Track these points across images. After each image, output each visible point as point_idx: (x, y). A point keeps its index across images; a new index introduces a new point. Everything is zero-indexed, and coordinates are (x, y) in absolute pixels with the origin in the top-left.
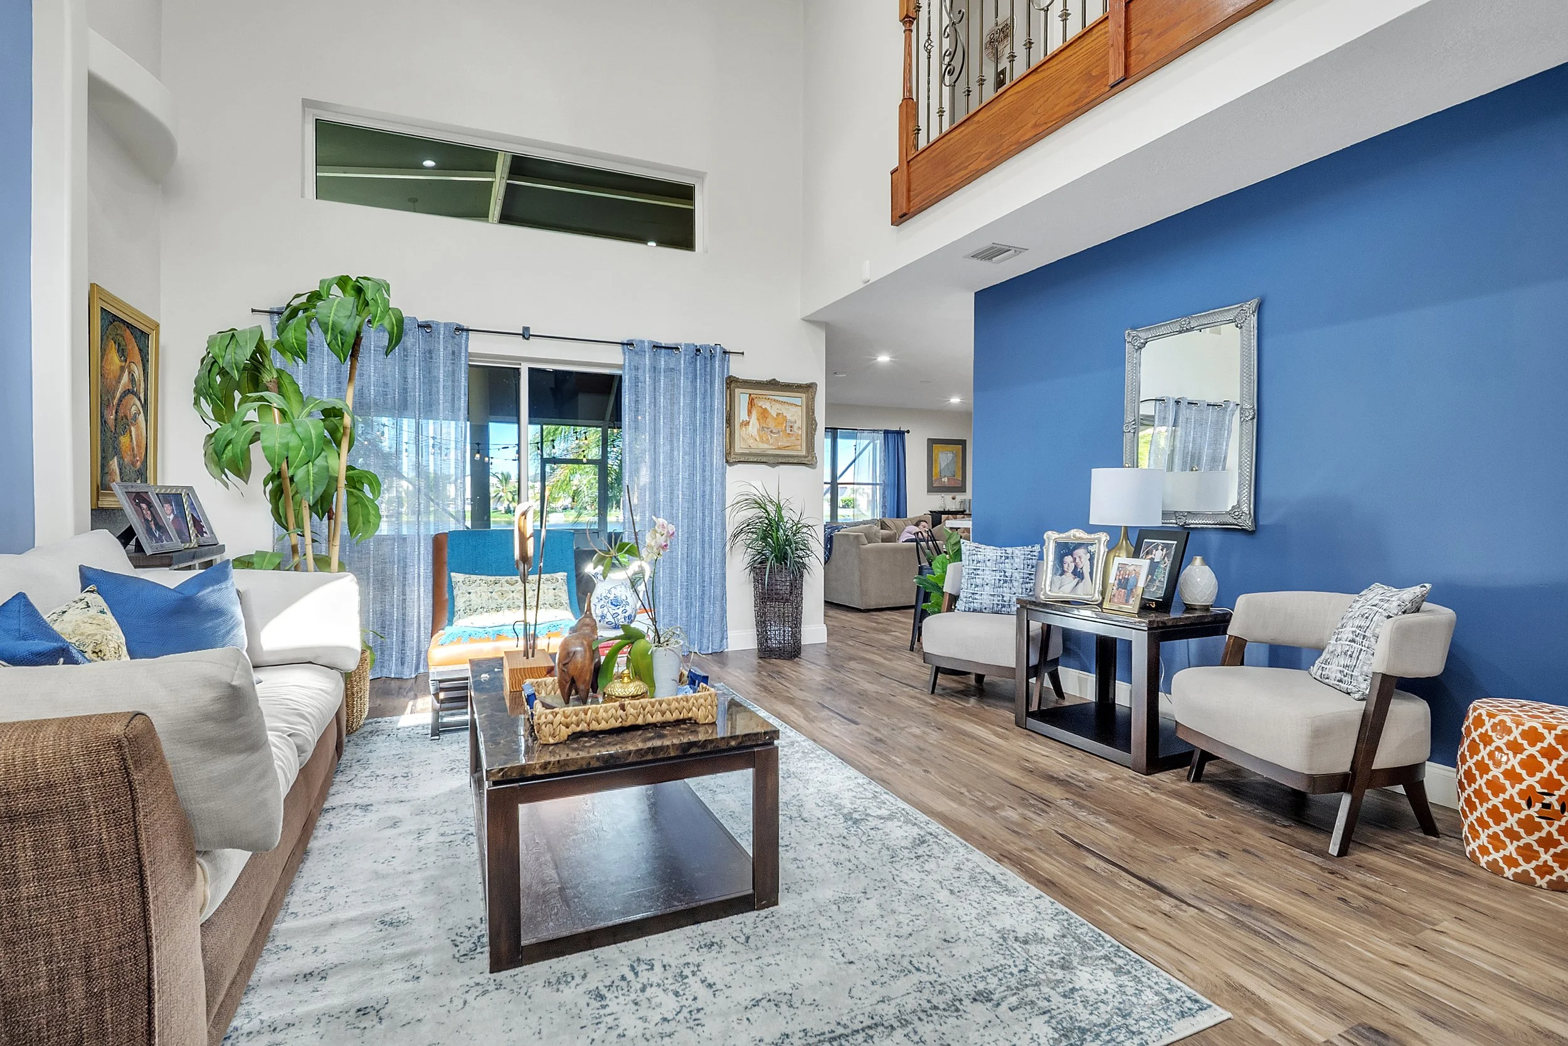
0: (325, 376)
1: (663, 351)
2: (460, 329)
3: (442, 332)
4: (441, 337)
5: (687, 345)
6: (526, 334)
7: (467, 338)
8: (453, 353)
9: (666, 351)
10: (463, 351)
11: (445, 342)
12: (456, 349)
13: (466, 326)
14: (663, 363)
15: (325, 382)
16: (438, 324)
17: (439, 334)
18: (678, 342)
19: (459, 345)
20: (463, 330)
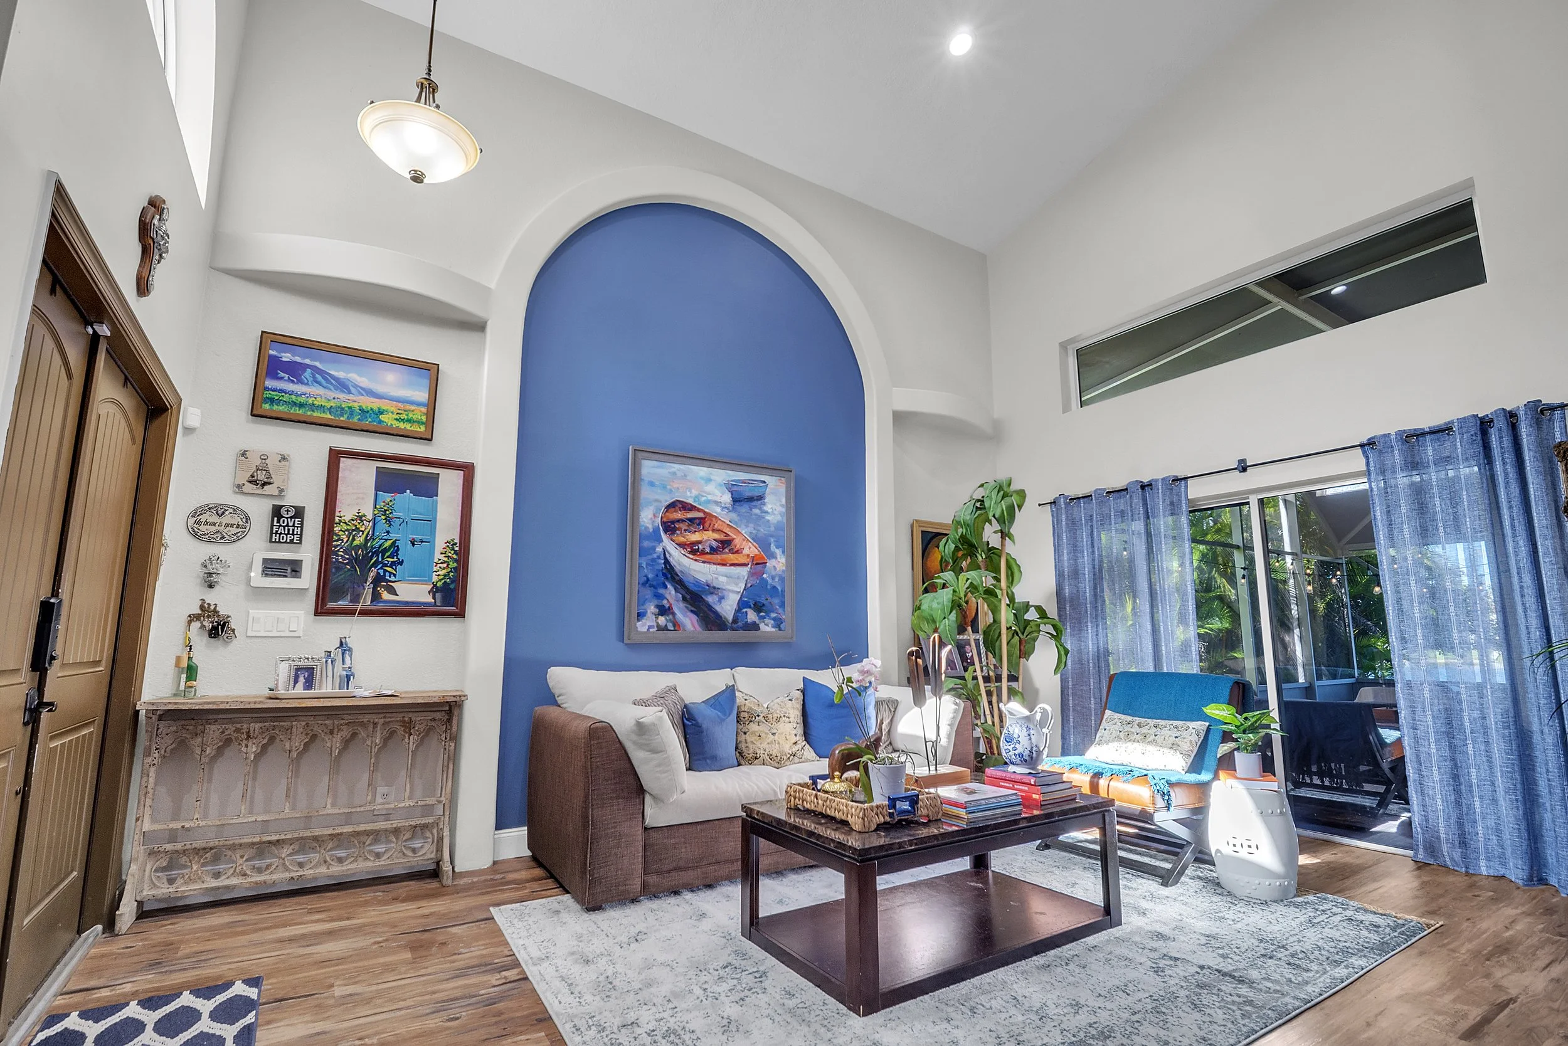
0: (1085, 543)
1: (1428, 438)
2: (1177, 479)
3: (1160, 487)
4: (1160, 491)
5: (1464, 421)
6: (1243, 467)
7: (1186, 487)
8: (1172, 504)
9: (1433, 436)
10: (1183, 499)
11: (1164, 495)
12: (1175, 499)
13: (1181, 475)
14: (1430, 453)
15: (1085, 548)
16: (1156, 480)
17: (1158, 489)
18: (1449, 419)
19: (1179, 495)
20: (1181, 480)
